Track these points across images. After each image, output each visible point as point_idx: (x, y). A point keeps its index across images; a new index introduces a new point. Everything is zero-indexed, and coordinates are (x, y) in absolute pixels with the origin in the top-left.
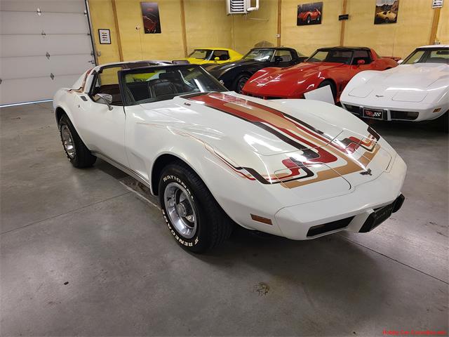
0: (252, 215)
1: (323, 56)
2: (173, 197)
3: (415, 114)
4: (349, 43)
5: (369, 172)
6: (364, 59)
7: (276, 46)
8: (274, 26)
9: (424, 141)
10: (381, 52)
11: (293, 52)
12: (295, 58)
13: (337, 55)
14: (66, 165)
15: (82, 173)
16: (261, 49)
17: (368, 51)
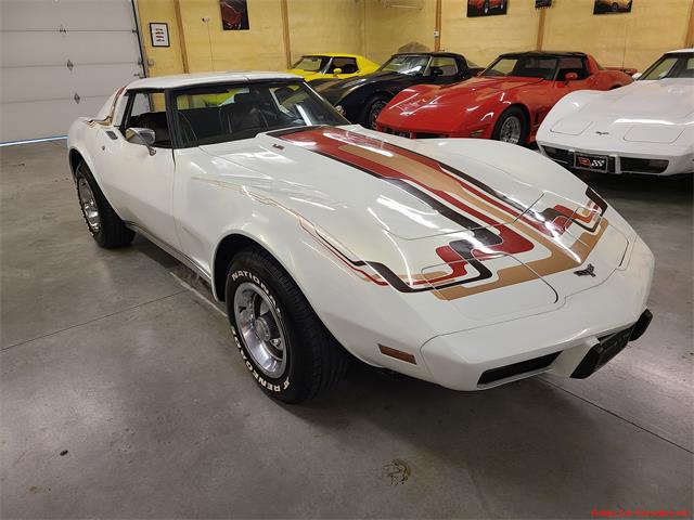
0: (381, 346)
1: (508, 66)
2: (250, 307)
3: (663, 164)
4: (551, 46)
5: (589, 271)
6: (576, 71)
7: (432, 50)
8: (430, 17)
9: (675, 208)
10: (604, 59)
11: (460, 60)
12: (464, 69)
13: (532, 65)
14: (87, 242)
15: (112, 257)
16: (408, 56)
17: (583, 57)
